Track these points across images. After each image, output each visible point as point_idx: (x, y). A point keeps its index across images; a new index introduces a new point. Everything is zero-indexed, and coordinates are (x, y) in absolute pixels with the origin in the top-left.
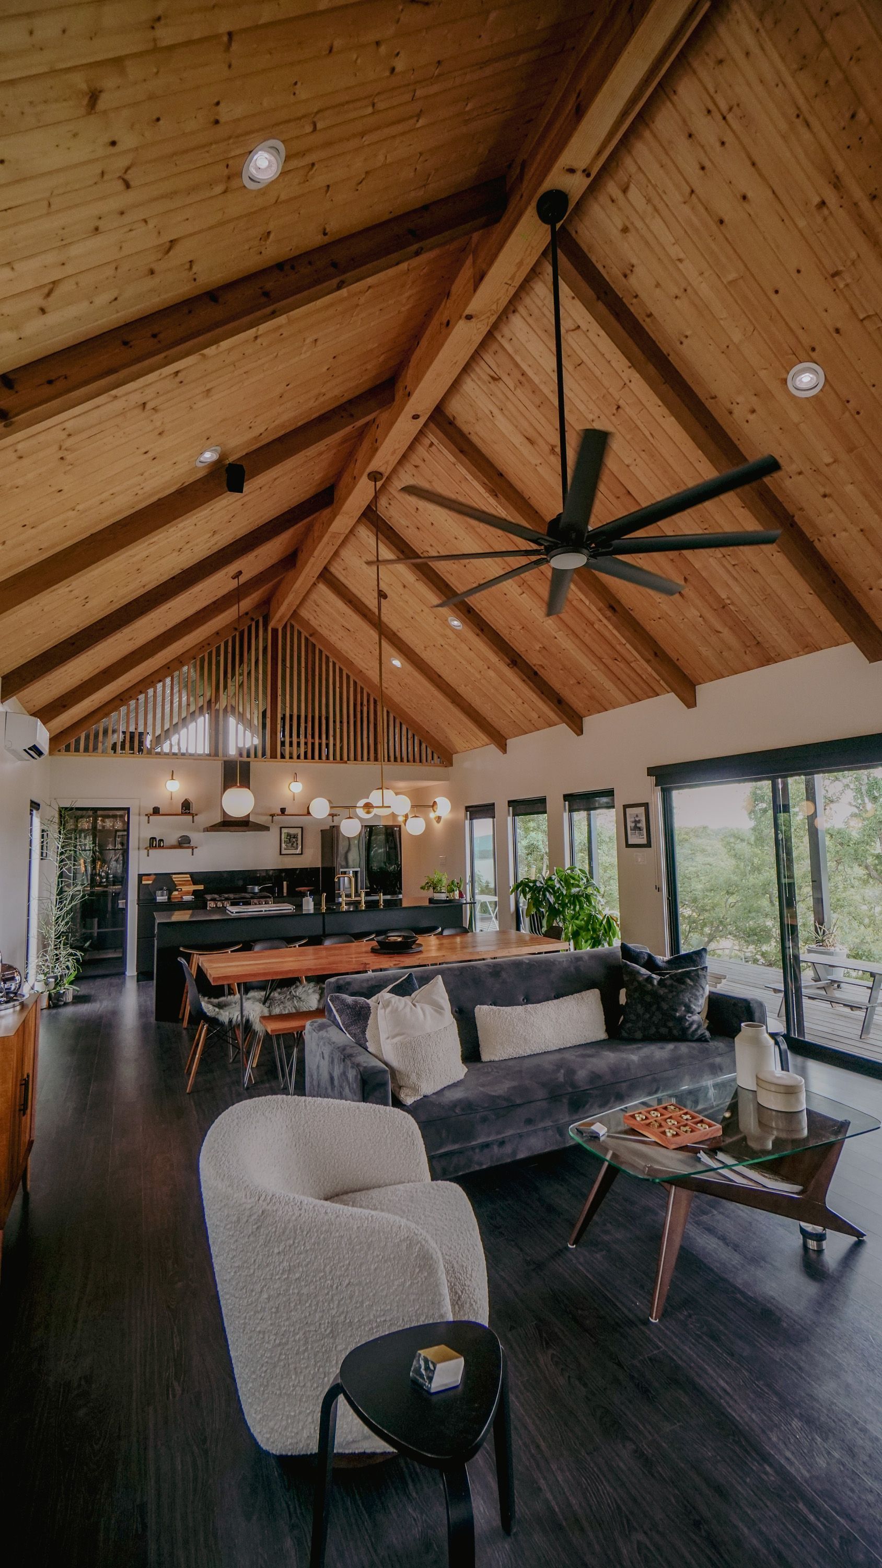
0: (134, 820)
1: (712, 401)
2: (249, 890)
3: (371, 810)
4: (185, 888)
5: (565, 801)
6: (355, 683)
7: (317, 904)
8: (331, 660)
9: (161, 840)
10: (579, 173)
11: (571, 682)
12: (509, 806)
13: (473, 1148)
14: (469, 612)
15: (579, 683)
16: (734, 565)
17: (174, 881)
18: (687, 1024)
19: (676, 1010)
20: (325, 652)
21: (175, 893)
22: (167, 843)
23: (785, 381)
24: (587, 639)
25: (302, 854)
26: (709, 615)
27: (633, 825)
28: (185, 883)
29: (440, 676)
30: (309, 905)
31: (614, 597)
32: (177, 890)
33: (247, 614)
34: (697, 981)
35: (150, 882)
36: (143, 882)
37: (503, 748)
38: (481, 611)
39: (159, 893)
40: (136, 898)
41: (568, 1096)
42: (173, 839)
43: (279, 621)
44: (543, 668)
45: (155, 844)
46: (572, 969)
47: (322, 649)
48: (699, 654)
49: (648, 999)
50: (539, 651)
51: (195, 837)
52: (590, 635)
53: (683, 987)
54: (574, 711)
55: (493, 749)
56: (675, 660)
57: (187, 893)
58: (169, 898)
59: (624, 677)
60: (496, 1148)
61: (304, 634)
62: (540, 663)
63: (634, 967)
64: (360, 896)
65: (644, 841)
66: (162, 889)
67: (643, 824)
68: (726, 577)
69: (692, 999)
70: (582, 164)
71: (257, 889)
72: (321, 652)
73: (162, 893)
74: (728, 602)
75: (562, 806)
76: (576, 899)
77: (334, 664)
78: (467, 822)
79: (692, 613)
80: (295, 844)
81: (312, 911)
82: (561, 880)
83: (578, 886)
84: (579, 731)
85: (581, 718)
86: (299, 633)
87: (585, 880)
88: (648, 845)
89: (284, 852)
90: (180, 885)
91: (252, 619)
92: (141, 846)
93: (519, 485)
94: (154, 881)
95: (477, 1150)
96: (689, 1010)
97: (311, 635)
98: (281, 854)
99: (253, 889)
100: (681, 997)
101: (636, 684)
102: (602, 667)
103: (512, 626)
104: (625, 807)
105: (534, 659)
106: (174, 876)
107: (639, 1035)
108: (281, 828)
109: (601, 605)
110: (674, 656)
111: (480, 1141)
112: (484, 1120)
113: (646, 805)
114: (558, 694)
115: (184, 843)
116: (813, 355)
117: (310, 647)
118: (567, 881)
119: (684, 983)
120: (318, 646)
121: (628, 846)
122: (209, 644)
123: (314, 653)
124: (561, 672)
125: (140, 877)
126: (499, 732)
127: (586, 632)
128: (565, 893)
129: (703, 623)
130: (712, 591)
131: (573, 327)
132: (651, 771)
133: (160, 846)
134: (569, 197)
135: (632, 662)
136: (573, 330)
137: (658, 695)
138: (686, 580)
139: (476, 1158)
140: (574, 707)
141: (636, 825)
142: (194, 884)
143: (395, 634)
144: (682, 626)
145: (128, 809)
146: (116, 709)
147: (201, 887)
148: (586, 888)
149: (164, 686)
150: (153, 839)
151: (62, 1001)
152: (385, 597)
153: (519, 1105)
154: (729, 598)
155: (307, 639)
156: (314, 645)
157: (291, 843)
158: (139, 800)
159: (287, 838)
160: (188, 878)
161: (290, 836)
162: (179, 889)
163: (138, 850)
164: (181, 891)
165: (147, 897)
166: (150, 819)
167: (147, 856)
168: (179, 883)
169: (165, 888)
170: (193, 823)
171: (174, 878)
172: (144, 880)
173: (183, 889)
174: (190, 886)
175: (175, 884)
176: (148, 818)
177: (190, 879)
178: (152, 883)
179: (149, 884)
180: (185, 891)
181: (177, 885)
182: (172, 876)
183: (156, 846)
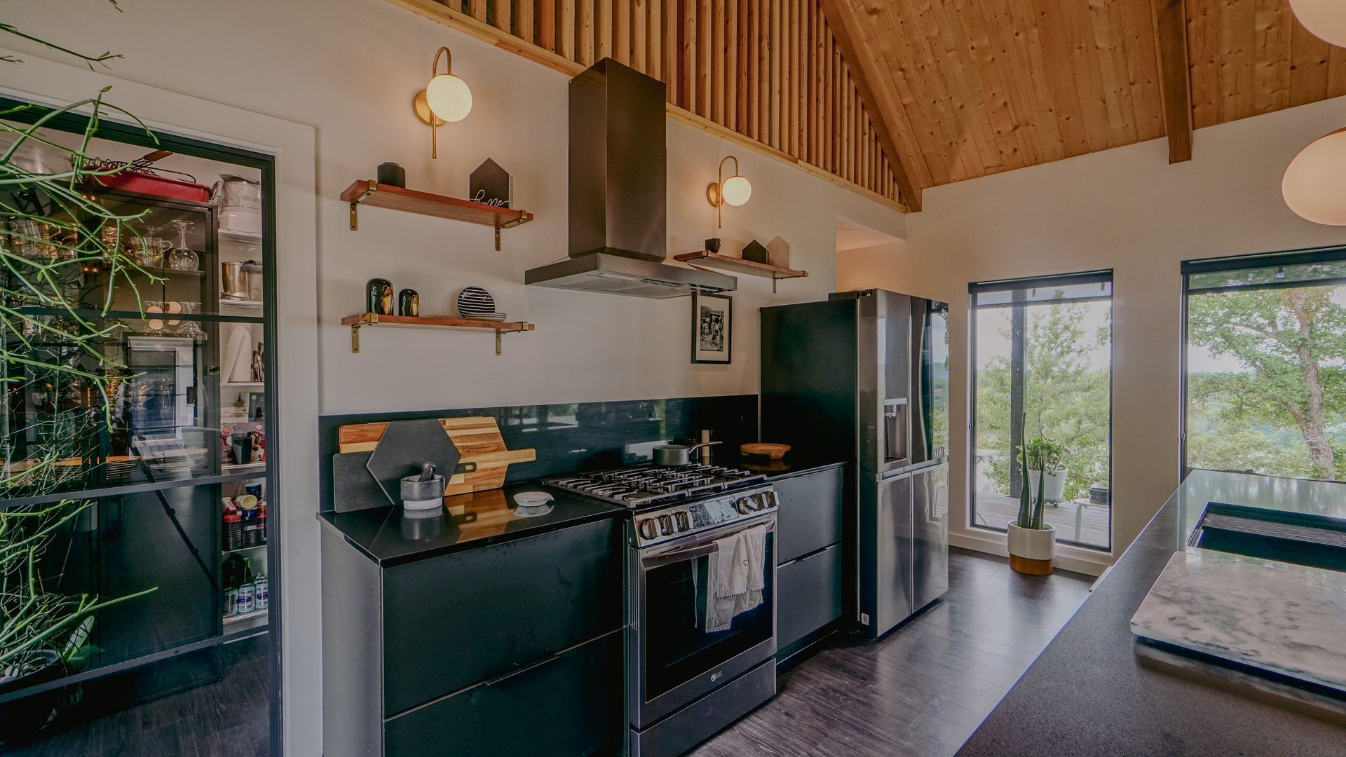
4: (484, 461)
9: (408, 295)
17: (449, 441)
21: (457, 479)
25: (729, 362)
32: (460, 469)
35: (371, 446)
39: (413, 486)
42: (442, 291)
66: (416, 470)
80: (718, 337)
89: (700, 355)
90: (470, 450)
92: (326, 313)
94: (384, 440)
98: (694, 361)
106: (449, 422)
108: (695, 292)
115: (476, 310)
125: (331, 428)
142: (510, 448)
147: (529, 455)
157: (710, 333)
158: (317, 130)
159: (705, 322)
160: (490, 426)
161: (711, 316)
162: (469, 468)
163: (319, 320)
164: (474, 470)
165: (364, 504)
166: (359, 207)
167: (356, 350)
168: (468, 447)
169: (426, 466)
170: (498, 248)
171: (452, 429)
172: (349, 440)
173: (479, 466)
174: (501, 453)
175: (455, 447)
176: (353, 206)
177: (497, 430)
178: (378, 448)
179: (368, 454)
180: (486, 470)
181: (460, 451)
182: (444, 421)
183: (392, 313)
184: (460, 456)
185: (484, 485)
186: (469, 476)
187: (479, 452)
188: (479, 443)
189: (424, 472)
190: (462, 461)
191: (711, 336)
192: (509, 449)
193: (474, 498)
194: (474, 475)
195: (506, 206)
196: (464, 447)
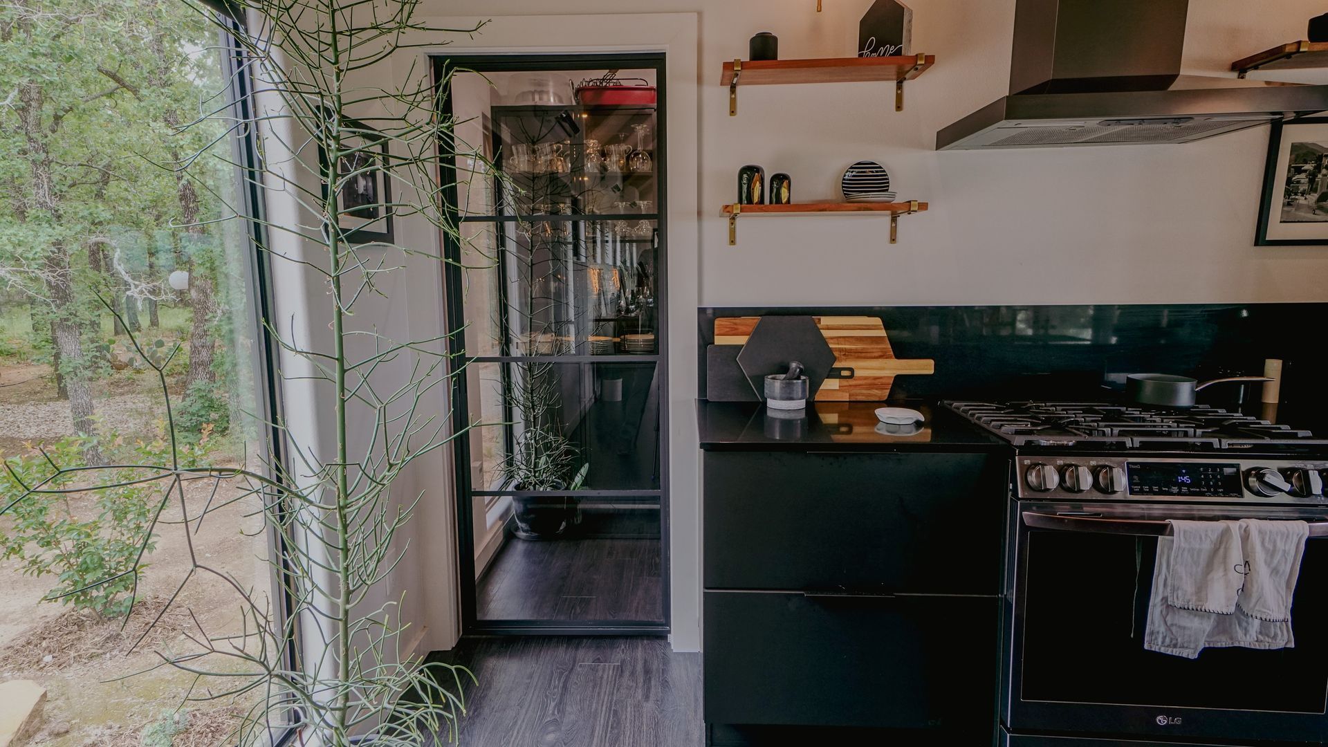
4: (867, 370)
9: (780, 179)
17: (824, 341)
21: (830, 384)
22: (800, 191)
28: (863, 348)
32: (835, 374)
35: (742, 340)
36: (719, 340)
39: (775, 385)
40: (695, 395)
45: (759, 191)
51: (908, 165)
58: (811, 406)
66: (784, 369)
71: (1185, 392)
73: (788, 385)
89: (1275, 235)
90: (848, 354)
92: (706, 206)
94: (756, 335)
98: (1260, 239)
106: (825, 321)
115: (863, 189)
125: (708, 320)
133: (776, 202)
142: (899, 355)
147: (925, 367)
150: (750, 172)
157: (1313, 190)
158: (700, 14)
159: (1299, 171)
160: (875, 328)
161: (1320, 158)
162: (844, 373)
163: (700, 213)
164: (852, 376)
165: (733, 396)
166: (739, 89)
167: (733, 242)
168: (846, 350)
169: (794, 365)
170: (899, 107)
171: (828, 328)
172: (722, 332)
173: (857, 373)
174: (886, 361)
175: (831, 350)
176: (733, 88)
177: (883, 333)
178: (748, 343)
179: (739, 347)
180: (866, 378)
181: (836, 354)
182: (820, 320)
183: (762, 201)
184: (835, 359)
185: (863, 395)
186: (845, 383)
187: (859, 358)
188: (859, 346)
189: (790, 371)
190: (837, 365)
191: (1313, 197)
192: (898, 357)
193: (850, 408)
194: (851, 382)
195: (898, 53)
196: (840, 350)
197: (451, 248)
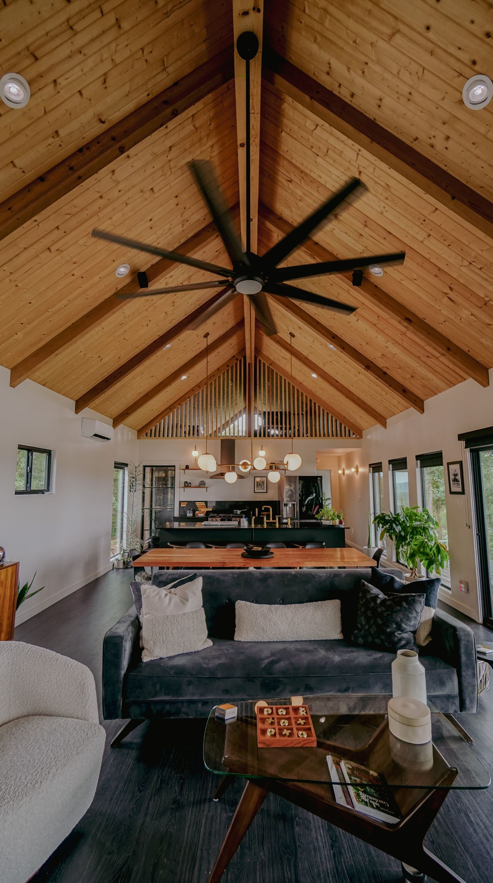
0: (177, 471)
1: (416, 142)
2: (235, 513)
3: (247, 466)
4: (202, 510)
5: (417, 460)
6: (298, 391)
7: (250, 523)
8: (283, 378)
9: (190, 483)
10: (252, 13)
11: (408, 377)
12: (389, 464)
13: (182, 702)
14: (334, 338)
15: (412, 377)
16: (480, 269)
17: (196, 506)
18: (396, 639)
19: (388, 627)
20: (279, 374)
21: (197, 512)
22: (193, 484)
23: (461, 102)
24: (405, 344)
25: (267, 492)
26: (477, 312)
27: (453, 477)
28: (202, 507)
29: (337, 382)
30: (245, 523)
31: (409, 312)
32: (198, 510)
33: (234, 357)
34: (412, 605)
35: (185, 506)
37: (384, 425)
38: (341, 336)
39: (188, 511)
40: (178, 513)
41: (261, 679)
42: (197, 482)
43: (251, 358)
44: (388, 369)
45: (187, 485)
46: (328, 582)
47: (277, 372)
48: (481, 343)
49: (369, 613)
50: (382, 358)
51: (208, 481)
52: (406, 341)
53: (398, 608)
54: (416, 396)
55: (379, 426)
56: (467, 352)
57: (202, 513)
58: (194, 515)
59: (438, 369)
60: (200, 705)
61: (267, 364)
62: (385, 366)
63: (368, 587)
64: (275, 520)
65: (460, 490)
66: (190, 510)
67: (459, 477)
68: (477, 279)
69: (403, 619)
70: (249, 6)
71: (239, 512)
72: (277, 374)
74: (487, 299)
75: (415, 464)
76: (415, 531)
77: (285, 380)
78: (371, 475)
79: (465, 314)
80: (263, 487)
81: (246, 527)
82: (407, 516)
83: (420, 521)
84: (422, 409)
85: (422, 402)
86: (264, 364)
87: (426, 517)
88: (463, 493)
89: (256, 491)
90: (200, 508)
91: (237, 359)
92: (181, 486)
93: (328, 248)
94: (187, 505)
95: (185, 704)
96: (399, 628)
97: (270, 365)
98: (254, 492)
99: (237, 512)
100: (394, 616)
101: (448, 373)
102: (422, 364)
103: (361, 344)
104: (449, 464)
105: (381, 363)
106: (197, 503)
107: (361, 641)
108: (255, 477)
109: (399, 319)
110: (466, 349)
111: (188, 698)
112: (190, 683)
113: (461, 463)
114: (403, 386)
115: (202, 485)
116: (477, 68)
117: (271, 372)
118: (411, 516)
119: (401, 606)
120: (275, 371)
121: (451, 493)
122: (214, 376)
123: (273, 375)
124: (399, 370)
125: (180, 502)
126: (380, 415)
127: (403, 340)
128: (408, 525)
129: (475, 320)
130: (473, 293)
131: (314, 127)
132: (461, 437)
133: (189, 486)
134: (255, 33)
135: (439, 357)
136: (315, 129)
137: (465, 380)
138: (451, 289)
139: (184, 709)
140: (416, 394)
141: (455, 477)
142: (207, 508)
143: (306, 358)
144: (461, 324)
145: (174, 466)
146: (168, 414)
147: (211, 509)
148: (426, 522)
149: (190, 400)
150: (186, 482)
151: (129, 565)
152: (294, 336)
153: (219, 678)
154: (487, 296)
155: (268, 367)
156: (273, 371)
157: (260, 486)
158: (179, 461)
159: (258, 483)
160: (204, 504)
163: (179, 488)
166: (185, 471)
167: (183, 492)
169: (192, 509)
170: (207, 474)
172: (182, 504)
174: (205, 509)
176: (183, 471)
196: (198, 507)
197: (144, 493)
